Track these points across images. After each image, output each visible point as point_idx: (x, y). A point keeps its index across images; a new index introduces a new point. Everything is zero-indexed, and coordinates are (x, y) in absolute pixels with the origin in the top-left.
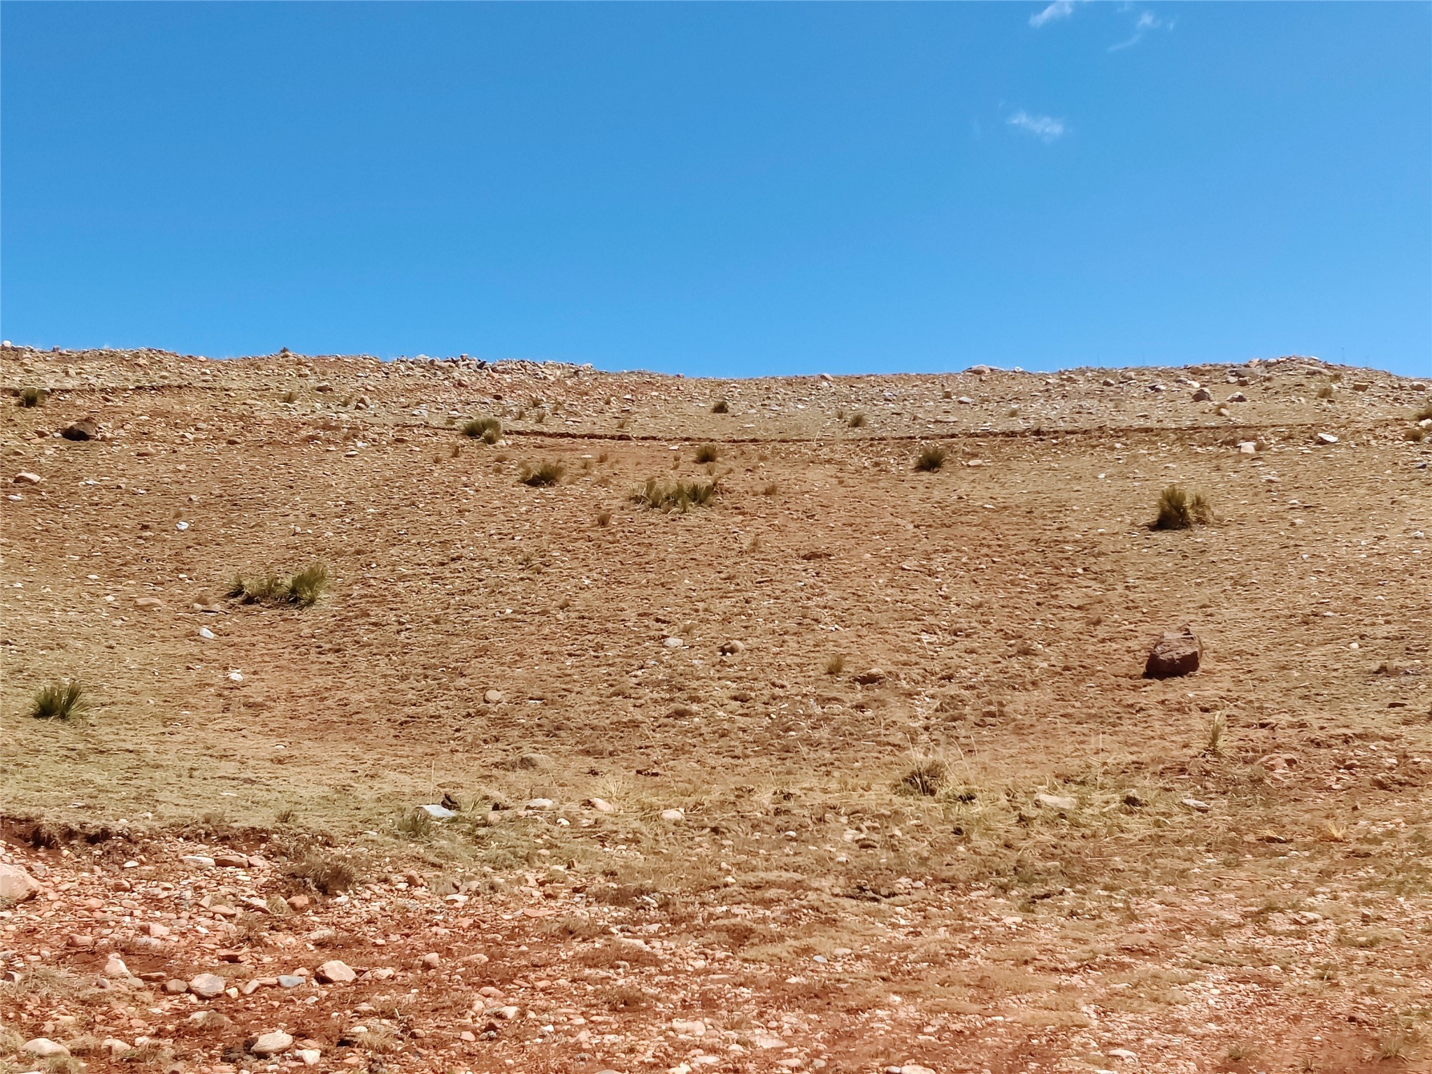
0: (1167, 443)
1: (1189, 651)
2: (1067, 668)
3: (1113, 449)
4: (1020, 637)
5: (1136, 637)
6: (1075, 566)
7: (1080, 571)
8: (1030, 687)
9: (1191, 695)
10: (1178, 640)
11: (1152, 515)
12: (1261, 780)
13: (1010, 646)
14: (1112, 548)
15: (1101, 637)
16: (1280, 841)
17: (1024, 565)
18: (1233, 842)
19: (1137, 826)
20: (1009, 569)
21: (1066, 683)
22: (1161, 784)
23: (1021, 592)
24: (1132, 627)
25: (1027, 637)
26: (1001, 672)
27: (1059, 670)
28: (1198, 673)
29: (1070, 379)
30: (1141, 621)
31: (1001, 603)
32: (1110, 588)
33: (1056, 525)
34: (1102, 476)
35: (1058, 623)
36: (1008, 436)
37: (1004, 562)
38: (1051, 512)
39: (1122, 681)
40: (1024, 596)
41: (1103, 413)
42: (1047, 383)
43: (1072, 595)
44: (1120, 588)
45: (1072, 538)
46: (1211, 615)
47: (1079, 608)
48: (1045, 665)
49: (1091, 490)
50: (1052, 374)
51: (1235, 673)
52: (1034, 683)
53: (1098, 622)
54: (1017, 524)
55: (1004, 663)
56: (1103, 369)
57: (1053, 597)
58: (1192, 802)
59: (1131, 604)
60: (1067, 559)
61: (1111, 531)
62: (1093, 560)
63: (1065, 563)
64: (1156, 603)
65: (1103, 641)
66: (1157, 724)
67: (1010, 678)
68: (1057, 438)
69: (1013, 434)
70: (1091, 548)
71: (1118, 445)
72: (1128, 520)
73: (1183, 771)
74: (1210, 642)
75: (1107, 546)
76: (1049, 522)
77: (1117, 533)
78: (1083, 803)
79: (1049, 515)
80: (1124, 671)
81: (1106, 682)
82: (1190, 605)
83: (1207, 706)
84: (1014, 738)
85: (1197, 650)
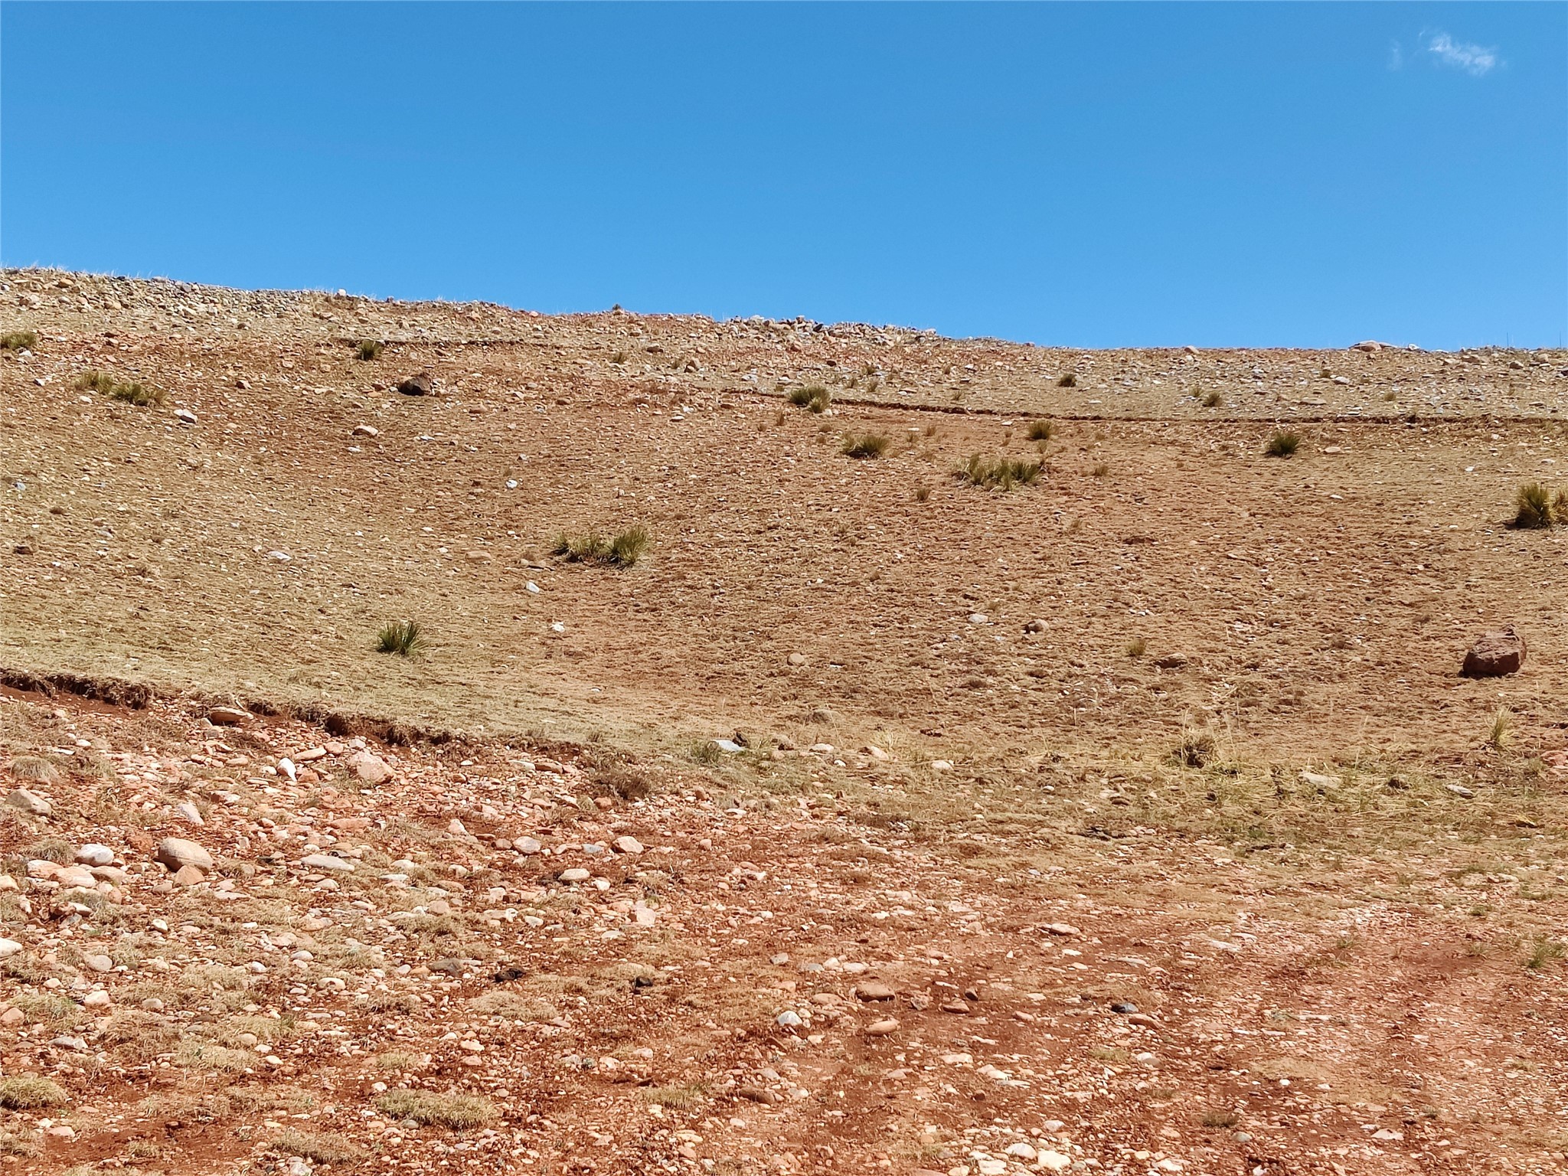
0: (1551, 437)
1: (1509, 651)
2: (1380, 664)
3: (1489, 440)
4: (1340, 631)
5: (1463, 636)
6: (1416, 562)
7: (1420, 567)
8: (1336, 679)
9: (1501, 695)
10: (1498, 640)
11: (1511, 513)
12: (1535, 773)
13: (1327, 639)
14: (1460, 545)
15: (1425, 634)
16: (1531, 826)
17: (1362, 559)
20: (1344, 562)
21: (1376, 678)
22: (1433, 772)
23: (1351, 587)
24: (1461, 626)
25: (1347, 631)
26: (1310, 664)
27: (1372, 664)
28: (1517, 674)
29: (1472, 360)
30: (1473, 621)
31: (1328, 596)
32: (1448, 586)
33: (1406, 519)
34: (1470, 469)
35: (1383, 619)
36: (1378, 422)
37: (1340, 555)
38: (1404, 505)
39: (1435, 678)
40: (1353, 590)
41: (1496, 401)
42: (1445, 364)
43: (1407, 592)
44: (1460, 587)
45: (1419, 534)
46: (1549, 618)
47: (1410, 605)
48: (1358, 659)
49: (1453, 484)
50: (1453, 354)
51: (1556, 676)
52: (1341, 676)
53: (1427, 620)
54: (1363, 516)
55: (1316, 655)
57: (1384, 592)
58: (1456, 788)
59: (1467, 604)
60: (1409, 554)
61: (1464, 528)
62: (1437, 556)
63: (1406, 558)
64: (1494, 603)
65: (1428, 638)
66: (1454, 720)
67: (1320, 669)
68: (1427, 426)
69: (1385, 420)
70: (1439, 545)
71: (1495, 436)
72: (1485, 516)
73: (1458, 760)
74: (1538, 644)
75: (1456, 543)
76: (1398, 515)
77: (1470, 530)
78: (1347, 783)
79: (1400, 508)
80: (1441, 668)
81: (1419, 679)
82: (1529, 607)
83: (1516, 706)
84: (1304, 725)
85: (1518, 651)
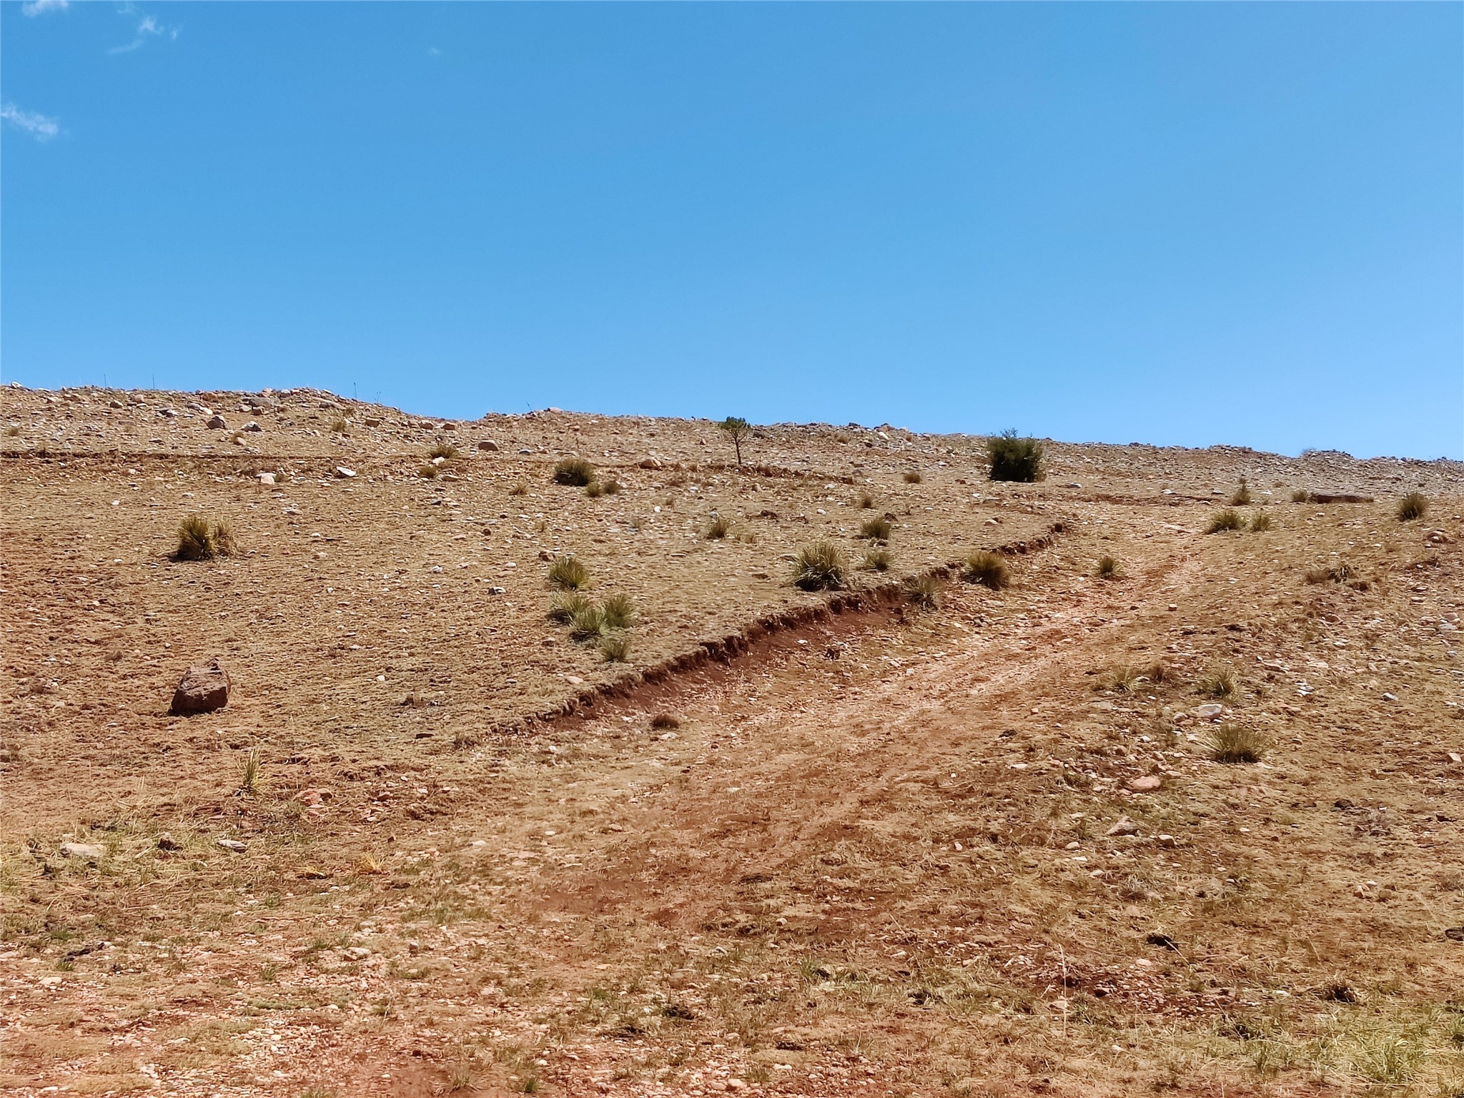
0: (184, 471)
1: (217, 687)
2: (86, 707)
3: (127, 474)
4: (33, 674)
5: (160, 673)
6: (91, 598)
7: (96, 603)
8: (46, 728)
9: (220, 732)
10: (205, 675)
11: (172, 546)
12: (297, 816)
13: (22, 684)
14: (130, 579)
15: (121, 673)
16: (320, 877)
17: (34, 596)
18: (273, 881)
19: (173, 871)
20: (17, 601)
21: (86, 723)
22: (195, 826)
23: (31, 626)
24: (155, 662)
25: (40, 674)
26: (12, 712)
27: (78, 709)
28: (226, 708)
29: (74, 398)
30: (164, 656)
31: (10, 637)
32: (129, 621)
33: (68, 554)
34: (116, 503)
35: (74, 660)
36: (9, 456)
37: (11, 593)
38: (62, 540)
39: (146, 719)
40: (36, 630)
41: (111, 436)
42: (49, 401)
43: (88, 629)
44: (140, 621)
45: (86, 569)
46: (237, 649)
47: (96, 642)
48: (62, 704)
49: (104, 518)
50: (55, 392)
51: (264, 709)
52: (50, 724)
53: (119, 657)
54: (24, 552)
55: (16, 702)
56: (110, 389)
57: (67, 631)
58: (228, 843)
59: (152, 639)
60: (81, 590)
61: (129, 562)
62: (110, 592)
63: (78, 594)
64: (179, 637)
65: (124, 677)
66: (187, 763)
67: (23, 719)
68: (65, 461)
69: (15, 455)
70: (108, 579)
71: (132, 471)
72: (146, 550)
73: (217, 810)
74: (238, 676)
75: (125, 576)
76: (60, 551)
77: (135, 564)
78: (113, 849)
79: (60, 543)
80: (148, 708)
81: (130, 721)
82: (215, 639)
83: (237, 742)
84: (32, 784)
85: (225, 685)
